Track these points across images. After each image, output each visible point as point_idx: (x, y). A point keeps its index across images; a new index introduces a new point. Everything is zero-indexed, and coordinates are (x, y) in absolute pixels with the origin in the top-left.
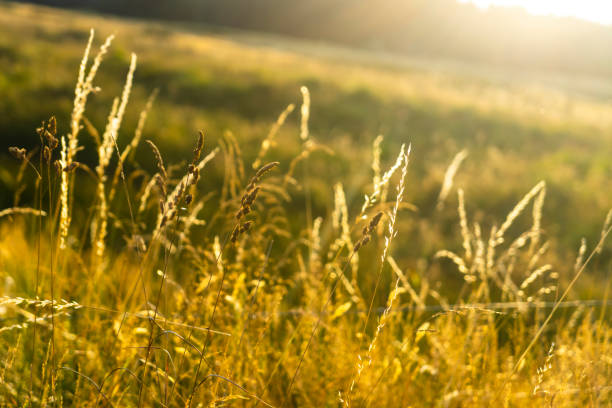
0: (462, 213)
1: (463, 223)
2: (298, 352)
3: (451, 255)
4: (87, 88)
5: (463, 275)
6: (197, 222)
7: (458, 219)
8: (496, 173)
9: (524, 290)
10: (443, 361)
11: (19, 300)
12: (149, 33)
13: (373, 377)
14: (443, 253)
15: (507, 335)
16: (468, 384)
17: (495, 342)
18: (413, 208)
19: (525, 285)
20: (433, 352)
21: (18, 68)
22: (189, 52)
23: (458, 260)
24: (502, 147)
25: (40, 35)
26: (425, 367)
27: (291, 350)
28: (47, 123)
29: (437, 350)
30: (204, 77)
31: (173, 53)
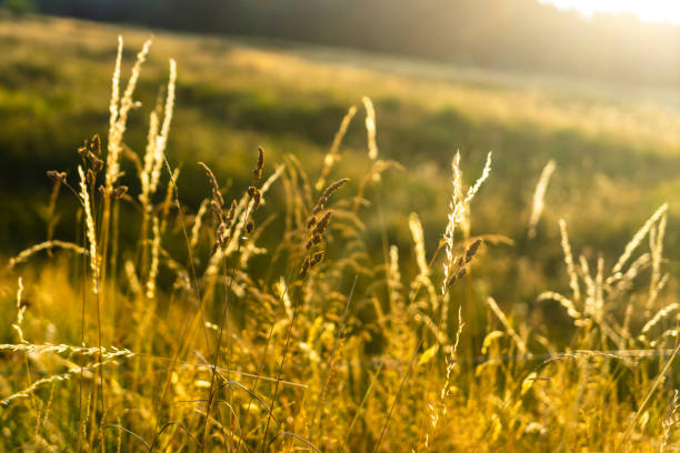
0: (567, 248)
1: (569, 259)
2: (384, 409)
3: (557, 297)
4: (126, 104)
5: (573, 319)
6: (257, 251)
7: (562, 256)
8: (606, 203)
9: (645, 334)
10: (555, 419)
11: (62, 348)
12: (205, 48)
13: (471, 436)
14: (548, 295)
15: (627, 388)
16: (583, 446)
17: (614, 396)
18: (510, 242)
19: (646, 328)
20: (541, 408)
21: (58, 91)
22: (251, 71)
23: (566, 303)
24: (611, 174)
25: (83, 53)
26: (533, 426)
27: (376, 405)
28: (90, 142)
29: (547, 405)
30: (268, 98)
31: (232, 71)
